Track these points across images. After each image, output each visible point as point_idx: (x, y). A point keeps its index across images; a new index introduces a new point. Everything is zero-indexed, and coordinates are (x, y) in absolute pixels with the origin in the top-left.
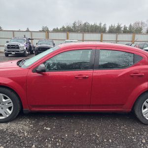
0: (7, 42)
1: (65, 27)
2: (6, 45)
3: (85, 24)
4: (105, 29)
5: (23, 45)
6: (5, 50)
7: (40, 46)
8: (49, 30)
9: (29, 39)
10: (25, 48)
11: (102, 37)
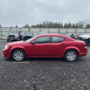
0: (8, 34)
1: (39, 25)
2: (8, 35)
3: (50, 22)
4: (62, 25)
5: (17, 35)
6: (7, 38)
7: (26, 35)
8: (29, 26)
9: (20, 32)
10: (18, 37)
11: (59, 30)
